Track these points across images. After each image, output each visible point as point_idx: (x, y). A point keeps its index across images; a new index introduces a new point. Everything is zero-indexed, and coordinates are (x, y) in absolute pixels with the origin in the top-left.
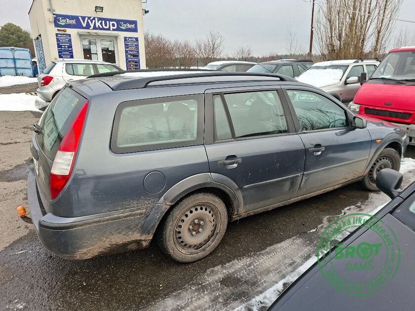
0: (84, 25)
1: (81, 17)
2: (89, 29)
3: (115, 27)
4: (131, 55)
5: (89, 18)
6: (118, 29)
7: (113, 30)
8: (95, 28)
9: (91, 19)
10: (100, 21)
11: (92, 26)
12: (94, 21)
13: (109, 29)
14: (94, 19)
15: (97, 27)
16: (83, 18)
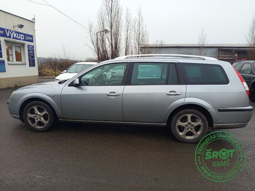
0: (8, 35)
1: (6, 29)
2: (11, 38)
3: (23, 39)
4: (31, 56)
5: (10, 31)
6: (25, 40)
7: (23, 40)
8: (13, 38)
9: (12, 31)
10: (16, 34)
11: (12, 36)
12: (13, 33)
13: (20, 39)
14: (13, 31)
15: (15, 37)
16: (7, 30)
